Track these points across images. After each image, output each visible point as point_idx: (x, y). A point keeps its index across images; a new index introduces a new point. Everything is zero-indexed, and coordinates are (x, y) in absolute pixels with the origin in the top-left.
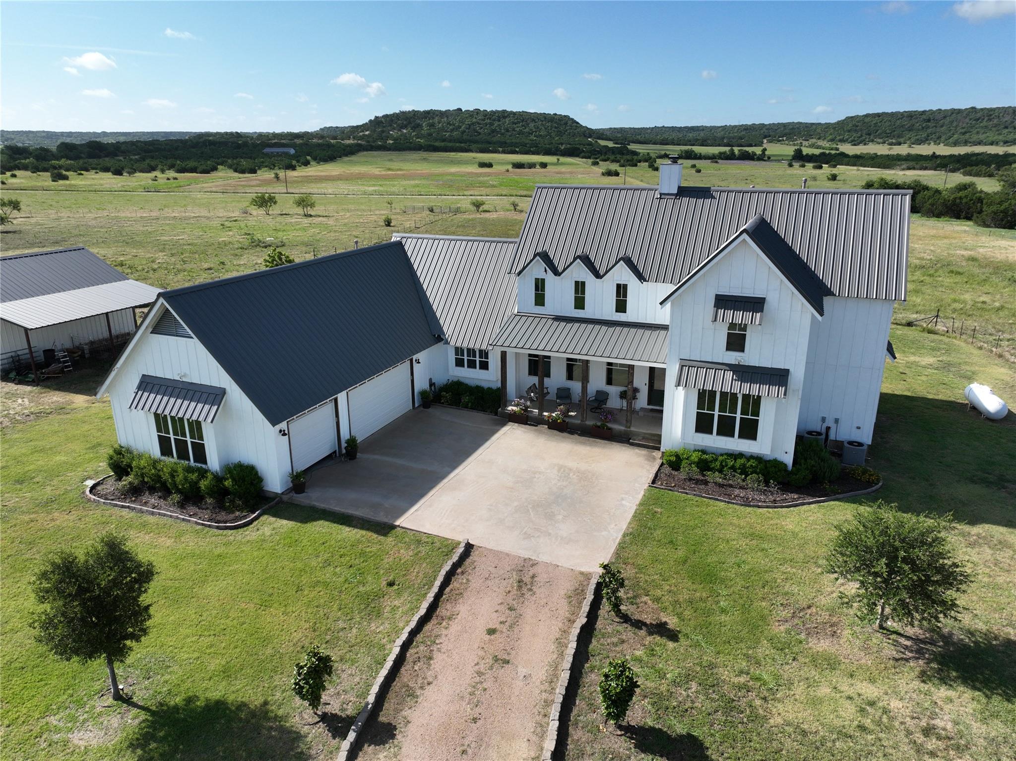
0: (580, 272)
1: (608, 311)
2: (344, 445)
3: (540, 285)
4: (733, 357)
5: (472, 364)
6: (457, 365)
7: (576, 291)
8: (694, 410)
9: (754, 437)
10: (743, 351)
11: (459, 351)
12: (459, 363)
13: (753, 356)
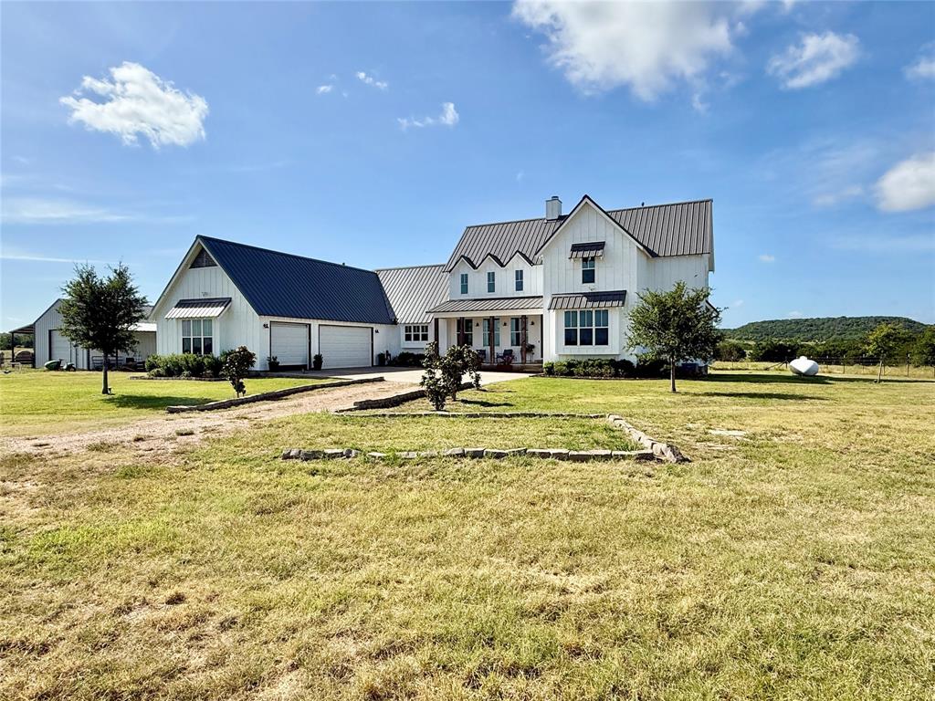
0: (491, 266)
1: (512, 292)
2: (313, 360)
3: (465, 278)
4: (587, 288)
5: (416, 338)
6: (406, 340)
7: (489, 280)
8: (563, 328)
9: (606, 342)
10: (593, 282)
11: (408, 329)
12: (408, 338)
13: (601, 285)
